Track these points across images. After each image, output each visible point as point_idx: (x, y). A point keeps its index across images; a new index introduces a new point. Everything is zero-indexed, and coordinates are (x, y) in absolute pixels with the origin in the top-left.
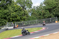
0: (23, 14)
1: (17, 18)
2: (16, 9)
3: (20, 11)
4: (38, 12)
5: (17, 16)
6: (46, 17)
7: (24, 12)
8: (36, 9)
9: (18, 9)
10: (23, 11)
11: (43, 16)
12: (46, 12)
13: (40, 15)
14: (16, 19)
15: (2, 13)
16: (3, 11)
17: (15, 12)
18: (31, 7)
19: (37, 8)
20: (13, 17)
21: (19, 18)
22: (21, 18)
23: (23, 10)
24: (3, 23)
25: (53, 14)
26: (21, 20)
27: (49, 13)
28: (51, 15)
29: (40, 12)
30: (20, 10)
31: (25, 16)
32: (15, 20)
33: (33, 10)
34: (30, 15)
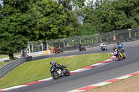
0: (65, 20)
1: (52, 30)
2: (49, 10)
3: (58, 15)
4: (100, 16)
5: (51, 26)
6: (119, 26)
7: (67, 16)
8: (94, 8)
9: (53, 9)
10: (65, 14)
11: (112, 23)
12: (119, 15)
13: (105, 21)
14: (48, 33)
15: (16, 21)
16: (18, 17)
17: (46, 16)
18: (83, 5)
19: (97, 5)
20: (41, 29)
21: (55, 30)
22: (59, 31)
23: (65, 11)
24: (18, 44)
25: (135, 19)
26: (60, 36)
27: (125, 17)
28: (131, 20)
29: (104, 15)
30: (58, 12)
31: (71, 24)
32: (46, 36)
33: (87, 10)
34: (82, 23)
